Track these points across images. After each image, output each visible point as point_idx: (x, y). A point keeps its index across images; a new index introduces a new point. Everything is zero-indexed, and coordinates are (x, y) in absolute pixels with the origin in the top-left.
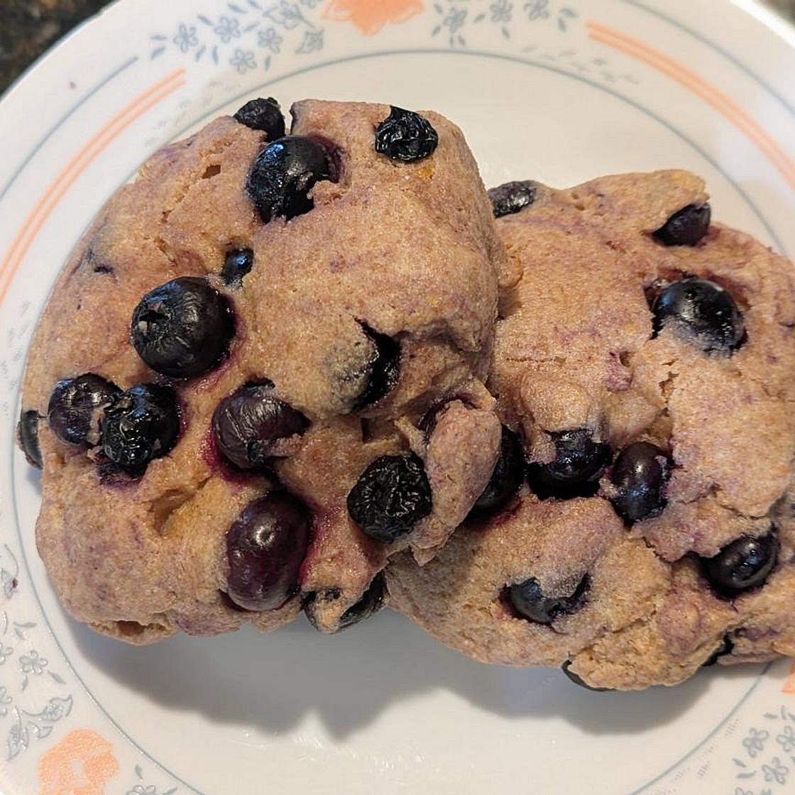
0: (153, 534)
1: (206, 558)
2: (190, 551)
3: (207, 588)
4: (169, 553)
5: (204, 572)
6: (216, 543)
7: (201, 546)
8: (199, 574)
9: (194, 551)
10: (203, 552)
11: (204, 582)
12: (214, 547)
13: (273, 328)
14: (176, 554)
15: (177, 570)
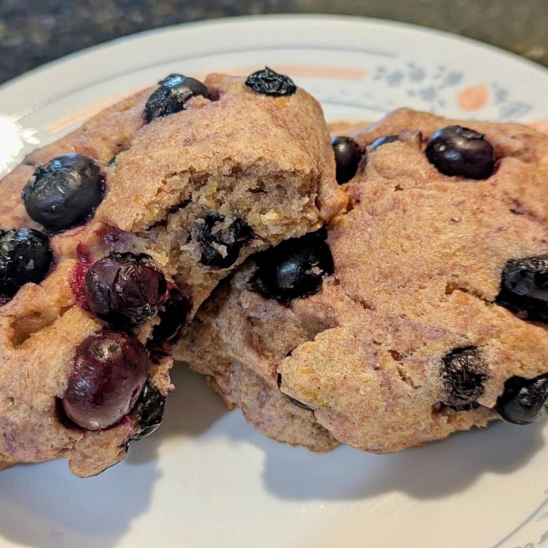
0: (9, 344)
1: (54, 363)
2: (40, 358)
3: (45, 393)
4: (19, 361)
5: (47, 376)
6: (66, 350)
7: (52, 353)
8: (42, 378)
9: (43, 358)
10: (51, 358)
11: (44, 386)
12: (63, 354)
13: (127, 185)
14: (24, 361)
15: (22, 375)
